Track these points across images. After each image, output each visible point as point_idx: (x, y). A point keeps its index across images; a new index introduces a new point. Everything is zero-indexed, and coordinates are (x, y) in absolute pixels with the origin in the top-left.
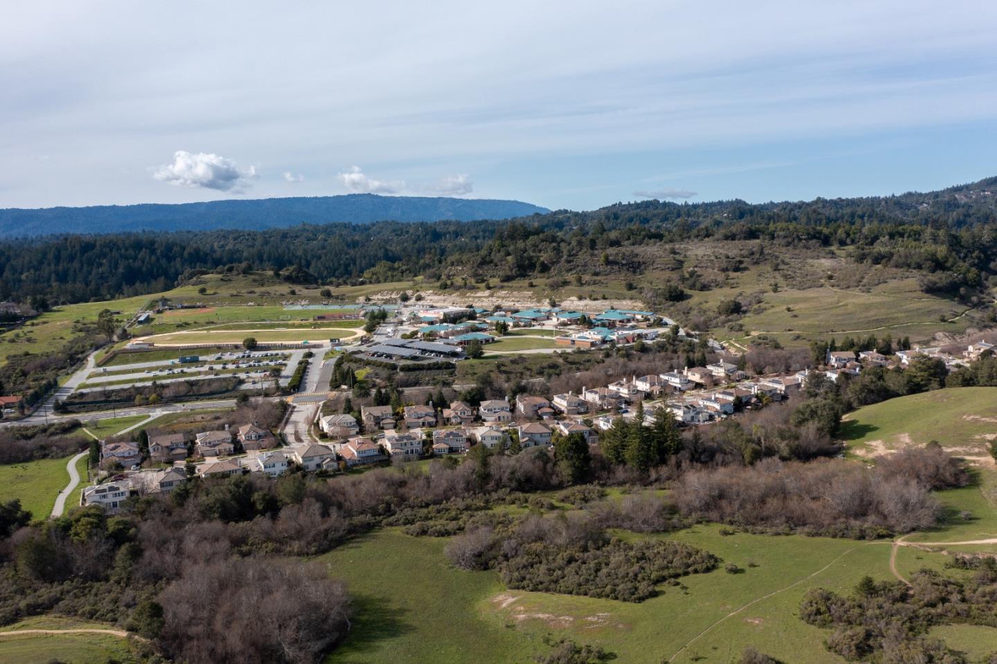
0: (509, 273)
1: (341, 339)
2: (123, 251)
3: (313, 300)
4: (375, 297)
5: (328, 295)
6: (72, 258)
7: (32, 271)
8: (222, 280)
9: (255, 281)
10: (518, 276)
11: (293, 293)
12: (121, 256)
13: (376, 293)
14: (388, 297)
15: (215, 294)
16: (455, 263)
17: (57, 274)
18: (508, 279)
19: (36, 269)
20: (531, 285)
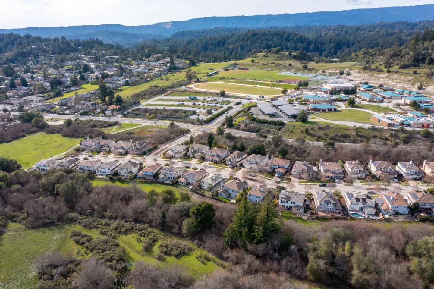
0: (407, 63)
1: (265, 96)
2: (267, 37)
3: (298, 70)
4: (327, 71)
5: (306, 67)
6: (248, 39)
7: (233, 44)
8: (264, 56)
9: (278, 57)
10: (411, 66)
11: (290, 65)
12: (266, 39)
13: (329, 69)
14: (334, 72)
15: (258, 62)
16: (380, 54)
17: (241, 47)
18: (404, 67)
19: (235, 44)
20: (415, 73)
